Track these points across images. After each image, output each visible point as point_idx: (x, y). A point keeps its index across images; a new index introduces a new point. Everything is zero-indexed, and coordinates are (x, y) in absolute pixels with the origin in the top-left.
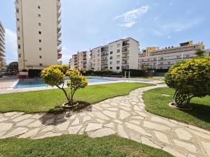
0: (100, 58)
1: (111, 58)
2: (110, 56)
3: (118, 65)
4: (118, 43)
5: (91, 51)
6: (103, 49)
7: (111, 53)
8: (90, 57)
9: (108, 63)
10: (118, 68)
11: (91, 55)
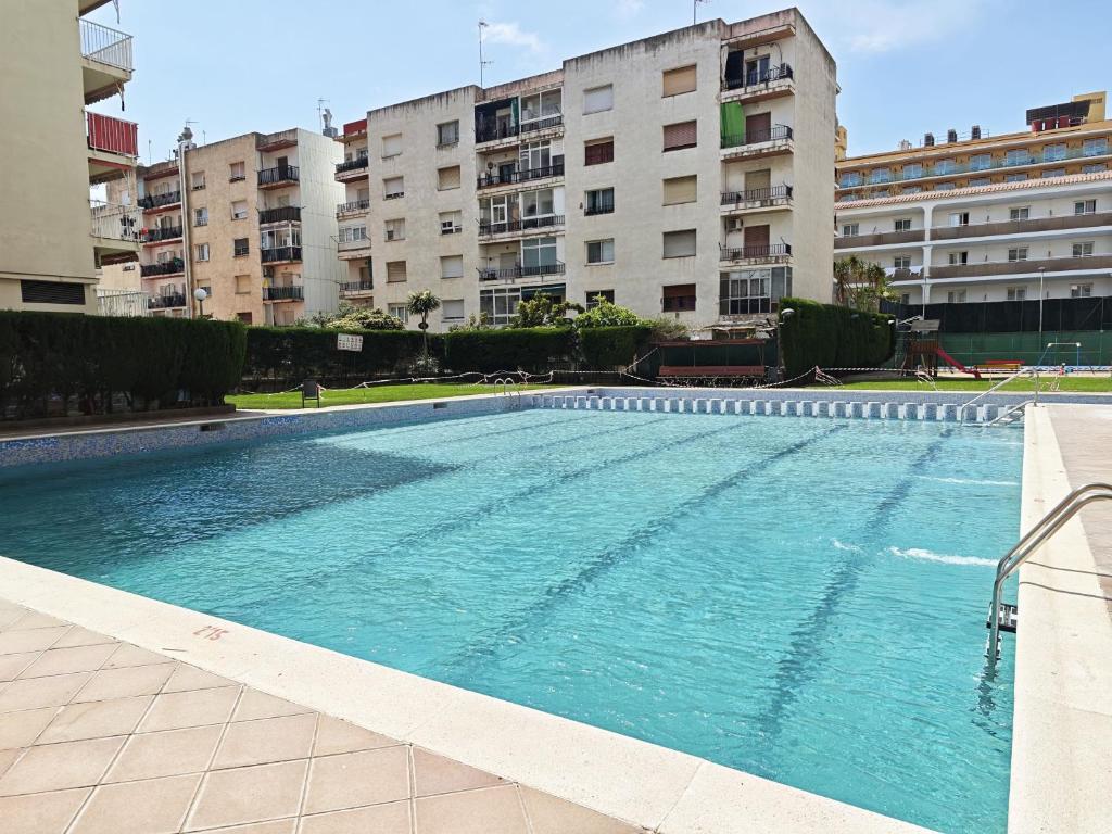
0: (465, 198)
1: (599, 202)
2: (580, 178)
3: (678, 274)
4: (670, 56)
5: (355, 132)
6: (493, 115)
7: (599, 152)
8: (339, 194)
9: (569, 252)
10: (679, 297)
11: (353, 171)
